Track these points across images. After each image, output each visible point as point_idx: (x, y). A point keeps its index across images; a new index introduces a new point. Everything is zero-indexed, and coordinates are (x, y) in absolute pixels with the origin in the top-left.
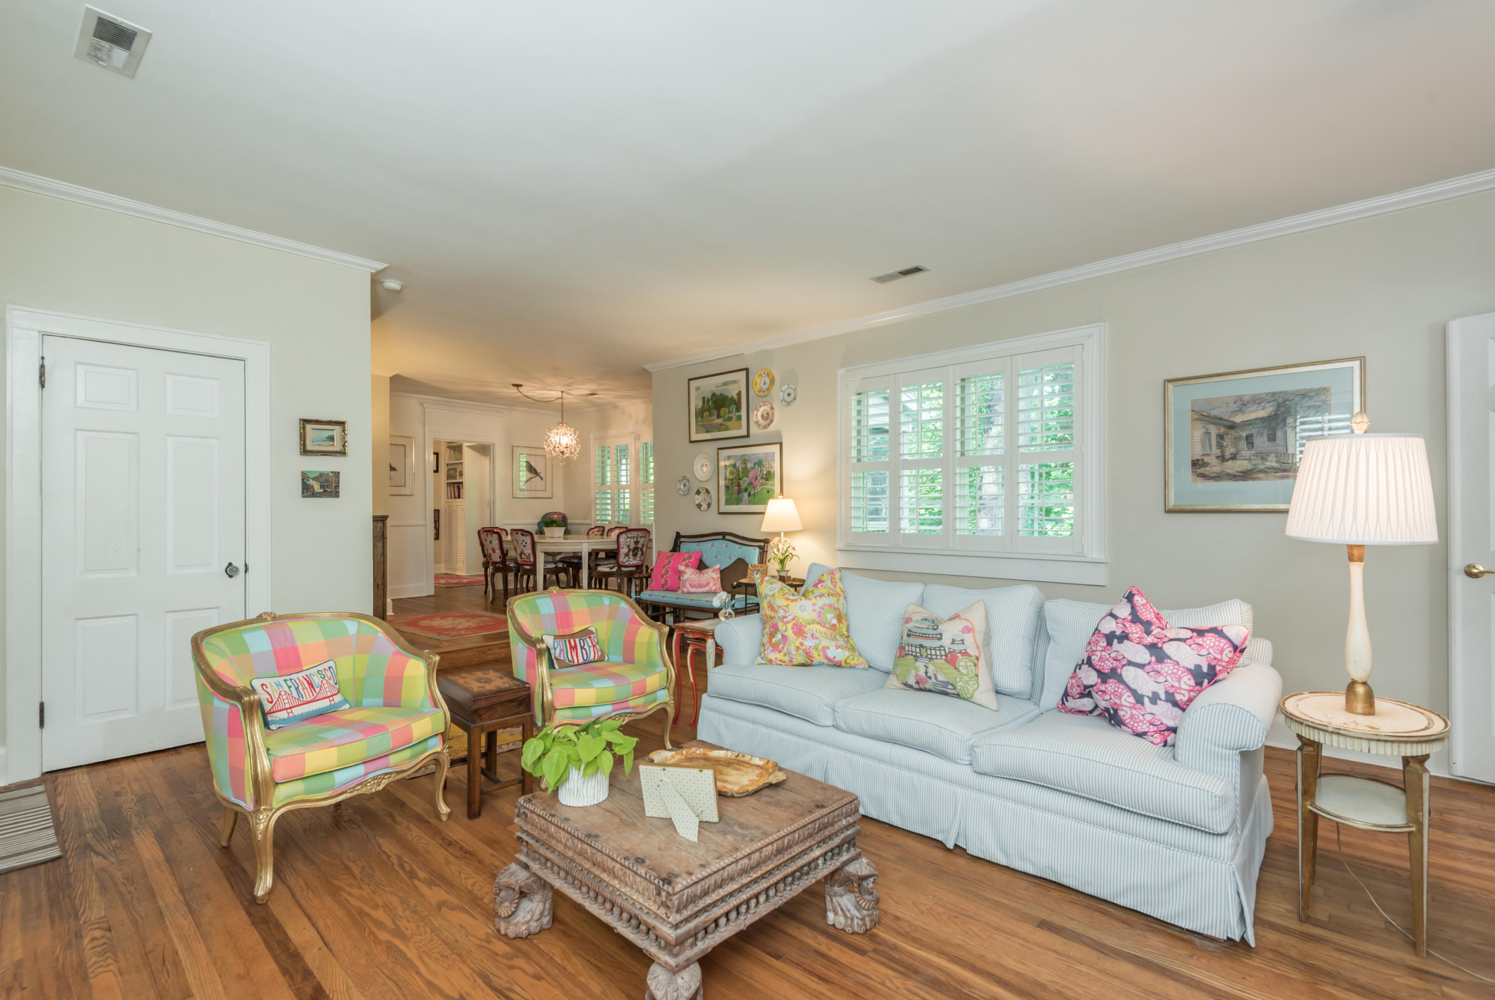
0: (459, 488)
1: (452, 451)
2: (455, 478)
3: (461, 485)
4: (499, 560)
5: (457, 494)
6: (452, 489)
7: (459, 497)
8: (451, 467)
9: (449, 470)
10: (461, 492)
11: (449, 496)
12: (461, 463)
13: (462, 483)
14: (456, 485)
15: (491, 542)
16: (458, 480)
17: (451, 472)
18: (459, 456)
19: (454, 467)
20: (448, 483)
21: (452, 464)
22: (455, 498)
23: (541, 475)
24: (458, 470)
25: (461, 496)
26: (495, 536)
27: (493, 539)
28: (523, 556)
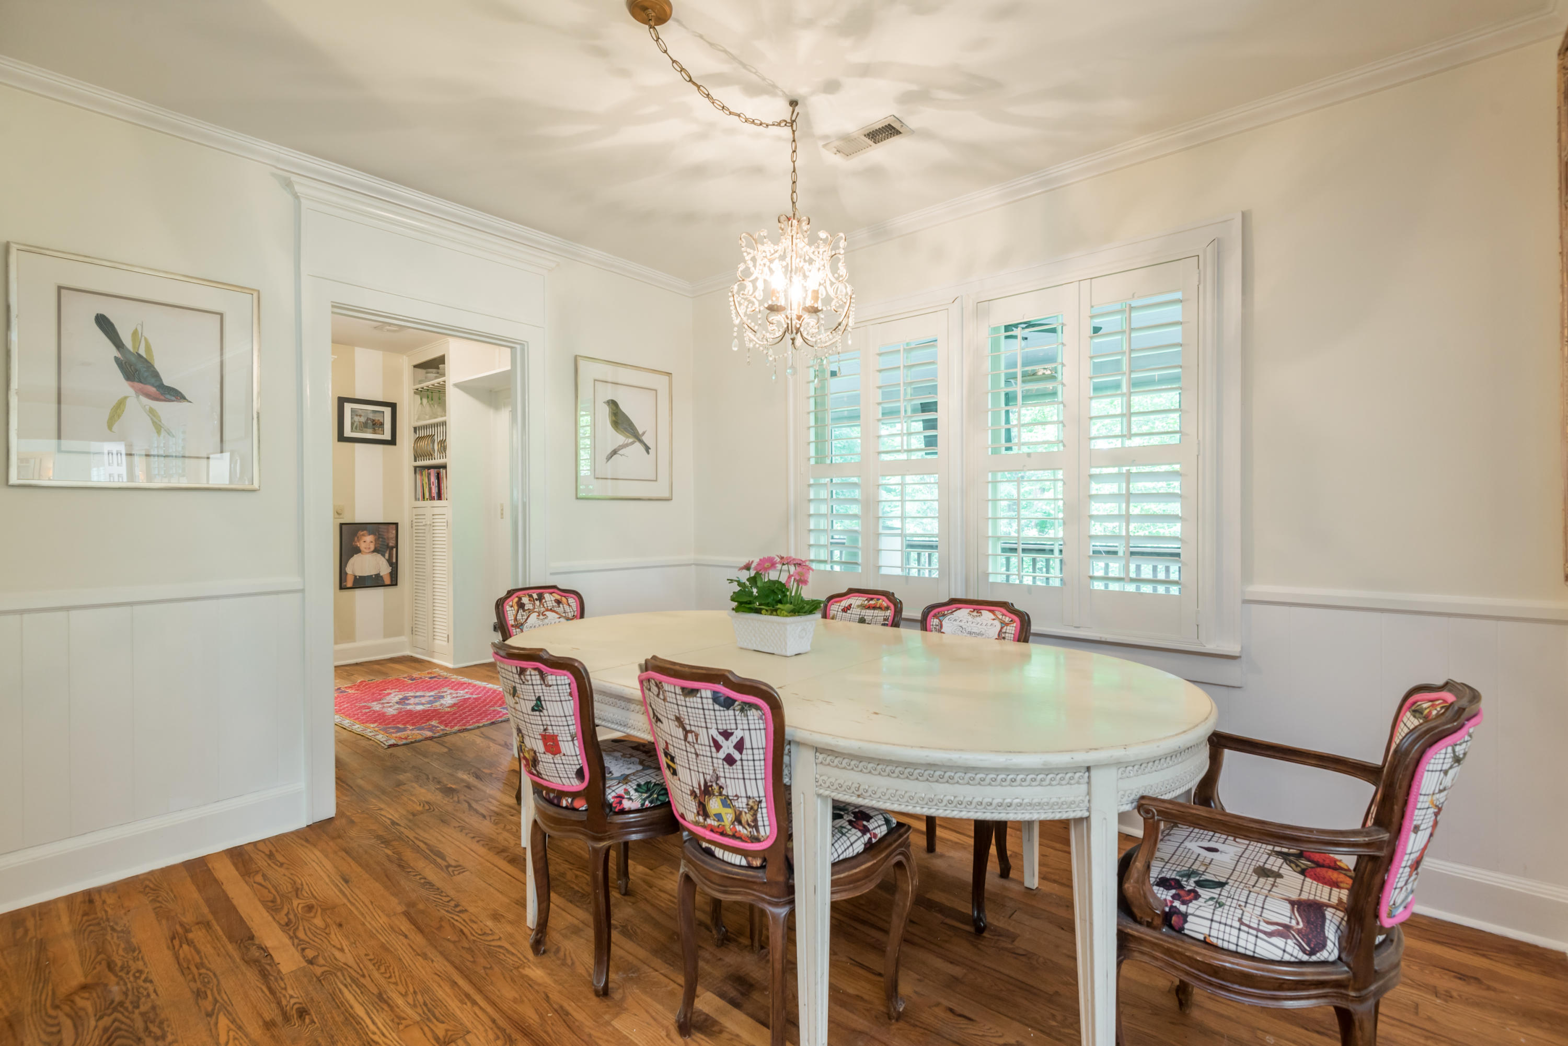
0: (438, 477)
1: (425, 401)
2: (430, 455)
3: (442, 471)
4: (575, 785)
5: (435, 490)
6: (426, 480)
7: (440, 497)
8: (422, 433)
9: (419, 439)
10: (443, 486)
11: (420, 495)
12: (444, 424)
13: (444, 467)
14: (433, 472)
15: (538, 707)
16: (437, 461)
17: (423, 444)
18: (439, 410)
19: (429, 432)
20: (415, 468)
21: (425, 427)
22: (432, 498)
23: (644, 438)
24: (437, 439)
25: (444, 496)
26: (562, 681)
27: (548, 694)
28: (714, 805)
